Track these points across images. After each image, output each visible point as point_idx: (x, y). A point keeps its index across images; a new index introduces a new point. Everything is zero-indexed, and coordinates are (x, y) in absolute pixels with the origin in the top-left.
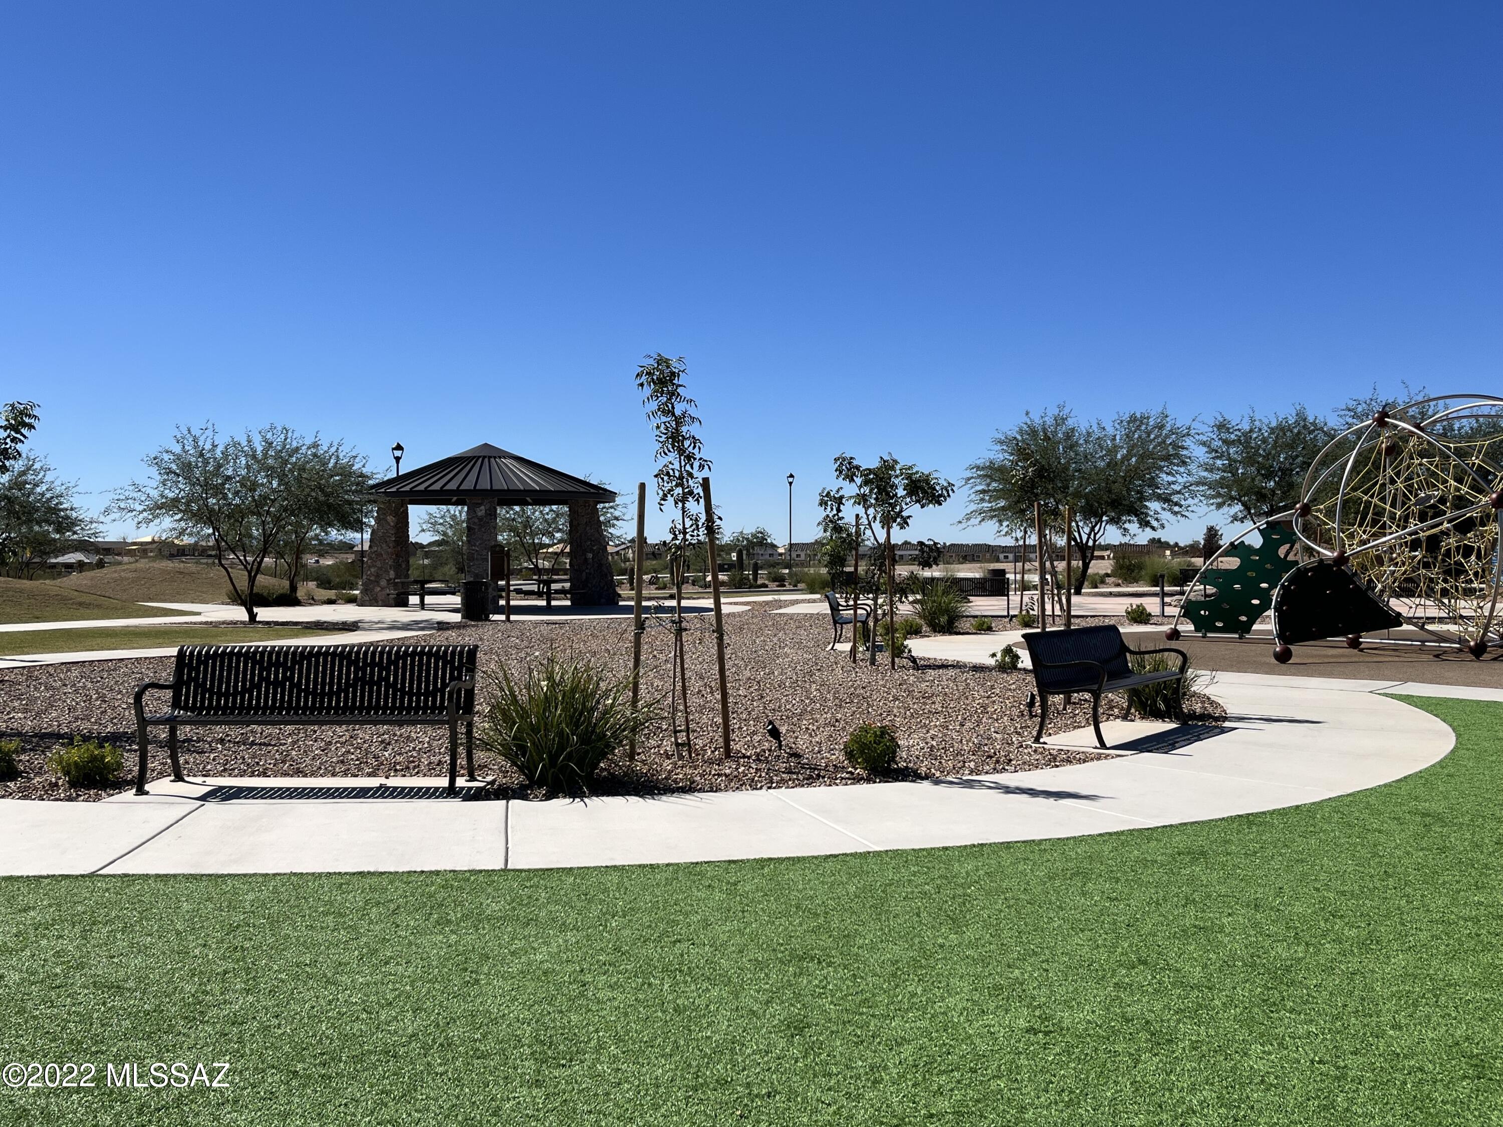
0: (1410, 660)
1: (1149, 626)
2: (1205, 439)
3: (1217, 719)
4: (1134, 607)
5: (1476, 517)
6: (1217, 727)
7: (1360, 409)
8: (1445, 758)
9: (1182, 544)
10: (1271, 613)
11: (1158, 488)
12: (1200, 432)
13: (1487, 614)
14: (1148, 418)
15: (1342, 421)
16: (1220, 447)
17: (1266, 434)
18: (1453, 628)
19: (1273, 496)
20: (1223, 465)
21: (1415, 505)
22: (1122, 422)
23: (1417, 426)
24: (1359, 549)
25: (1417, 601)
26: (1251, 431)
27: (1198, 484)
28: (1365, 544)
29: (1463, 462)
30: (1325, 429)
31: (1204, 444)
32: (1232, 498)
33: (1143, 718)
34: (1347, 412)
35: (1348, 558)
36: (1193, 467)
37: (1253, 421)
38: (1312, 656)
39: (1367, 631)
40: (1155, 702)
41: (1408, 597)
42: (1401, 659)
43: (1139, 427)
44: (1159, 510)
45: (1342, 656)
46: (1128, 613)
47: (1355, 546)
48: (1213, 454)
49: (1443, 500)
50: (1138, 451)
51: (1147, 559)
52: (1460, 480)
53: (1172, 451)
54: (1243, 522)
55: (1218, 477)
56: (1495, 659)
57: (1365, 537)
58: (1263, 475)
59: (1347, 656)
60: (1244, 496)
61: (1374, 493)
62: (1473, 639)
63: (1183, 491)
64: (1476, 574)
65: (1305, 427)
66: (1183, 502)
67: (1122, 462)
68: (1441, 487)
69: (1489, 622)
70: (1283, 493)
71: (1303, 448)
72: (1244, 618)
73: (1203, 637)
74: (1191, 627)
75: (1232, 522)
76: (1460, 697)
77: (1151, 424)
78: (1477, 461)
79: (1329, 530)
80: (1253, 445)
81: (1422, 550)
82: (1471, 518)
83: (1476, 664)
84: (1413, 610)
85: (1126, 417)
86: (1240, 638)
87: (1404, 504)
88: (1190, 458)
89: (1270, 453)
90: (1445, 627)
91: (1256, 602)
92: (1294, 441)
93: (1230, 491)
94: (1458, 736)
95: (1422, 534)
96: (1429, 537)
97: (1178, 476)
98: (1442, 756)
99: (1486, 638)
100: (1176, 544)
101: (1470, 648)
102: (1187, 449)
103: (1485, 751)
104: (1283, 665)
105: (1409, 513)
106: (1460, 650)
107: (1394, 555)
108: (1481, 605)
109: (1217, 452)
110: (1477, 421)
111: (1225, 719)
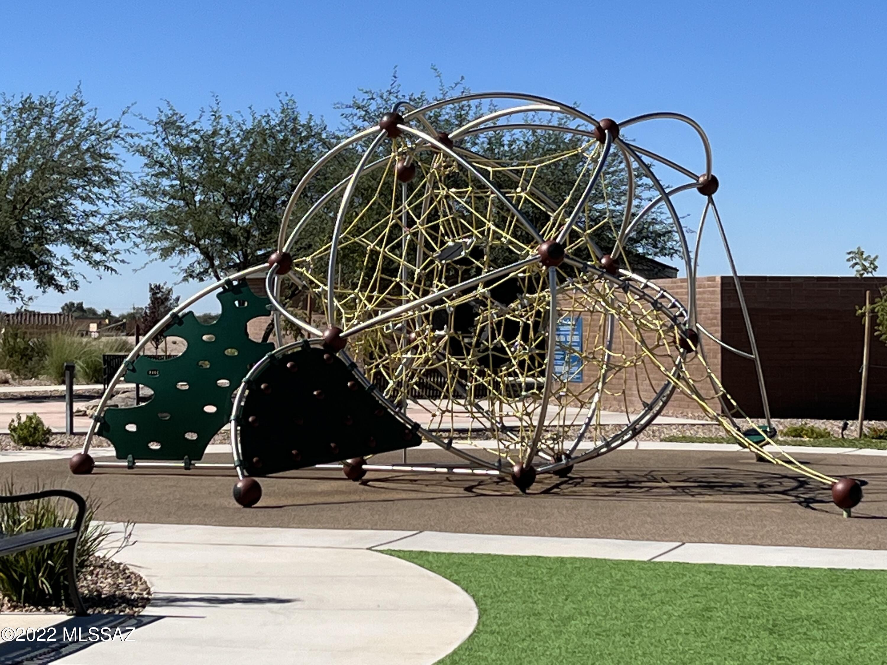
0: (432, 496)
1: (48, 450)
2: (144, 143)
3: (132, 603)
4: (24, 419)
5: (523, 279)
6: (131, 617)
7: (373, 107)
8: (460, 648)
9: (116, 314)
10: (231, 426)
11: (69, 222)
12: (134, 132)
13: (536, 423)
14: (52, 105)
15: (347, 123)
16: (167, 158)
17: (238, 140)
18: (491, 445)
19: (248, 239)
20: (172, 186)
21: (440, 258)
22: (9, 109)
23: (444, 139)
24: (362, 325)
25: (443, 404)
26: (215, 133)
27: (132, 216)
28: (370, 317)
29: (504, 194)
30: (324, 136)
31: (142, 152)
32: (186, 241)
33: (15, 607)
34: (355, 111)
35: (344, 340)
36: (123, 188)
37: (217, 117)
38: (293, 495)
39: (374, 452)
40: (35, 580)
41: (429, 397)
42: (420, 495)
43: (36, 121)
44: (70, 258)
45: (337, 492)
46: (14, 430)
47: (355, 321)
48: (157, 169)
49: (477, 252)
50: (36, 160)
51: (52, 339)
52: (501, 223)
53: (90, 162)
54: (201, 280)
55: (164, 205)
56: (547, 492)
57: (370, 307)
58: (231, 205)
59: (342, 493)
60: (204, 237)
61: (381, 240)
62: (517, 463)
63: (108, 228)
64: (521, 364)
65: (294, 131)
66: (107, 246)
67: (10, 176)
68: (475, 232)
69: (539, 434)
70: (262, 234)
71: (292, 165)
72: (191, 436)
73: (129, 467)
74: (111, 451)
75: (185, 279)
76: (493, 552)
77: (57, 115)
78: (523, 194)
79: (319, 295)
80: (218, 156)
81: (449, 328)
82: (514, 280)
83: (521, 500)
84: (437, 419)
85: (16, 103)
86: (187, 468)
87: (426, 256)
88: (118, 174)
89: (243, 171)
90: (480, 444)
91: (210, 409)
92: (277, 151)
93: (182, 230)
94: (482, 613)
95: (448, 303)
96: (459, 309)
97: (100, 203)
98: (455, 646)
99: (535, 460)
100: (108, 312)
101: (514, 476)
102: (113, 159)
103: (516, 634)
104: (248, 510)
105: (432, 271)
106: (502, 479)
107: (413, 335)
108: (529, 410)
109: (162, 165)
110: (534, 132)
111: (146, 602)
